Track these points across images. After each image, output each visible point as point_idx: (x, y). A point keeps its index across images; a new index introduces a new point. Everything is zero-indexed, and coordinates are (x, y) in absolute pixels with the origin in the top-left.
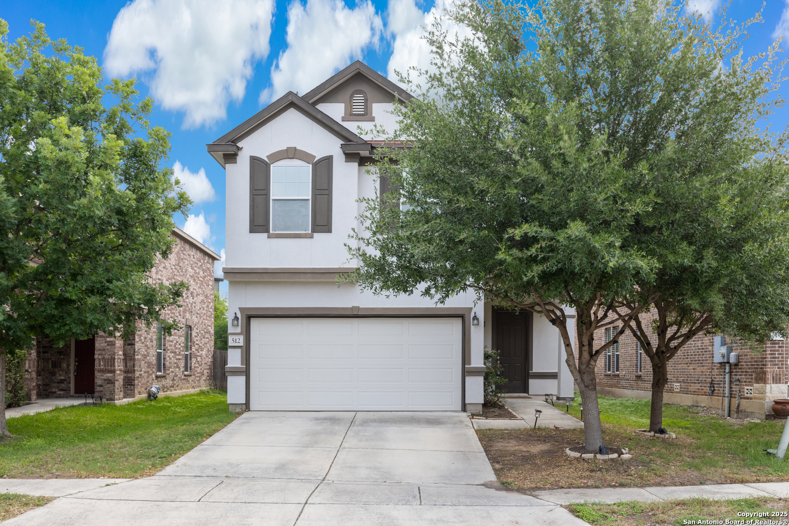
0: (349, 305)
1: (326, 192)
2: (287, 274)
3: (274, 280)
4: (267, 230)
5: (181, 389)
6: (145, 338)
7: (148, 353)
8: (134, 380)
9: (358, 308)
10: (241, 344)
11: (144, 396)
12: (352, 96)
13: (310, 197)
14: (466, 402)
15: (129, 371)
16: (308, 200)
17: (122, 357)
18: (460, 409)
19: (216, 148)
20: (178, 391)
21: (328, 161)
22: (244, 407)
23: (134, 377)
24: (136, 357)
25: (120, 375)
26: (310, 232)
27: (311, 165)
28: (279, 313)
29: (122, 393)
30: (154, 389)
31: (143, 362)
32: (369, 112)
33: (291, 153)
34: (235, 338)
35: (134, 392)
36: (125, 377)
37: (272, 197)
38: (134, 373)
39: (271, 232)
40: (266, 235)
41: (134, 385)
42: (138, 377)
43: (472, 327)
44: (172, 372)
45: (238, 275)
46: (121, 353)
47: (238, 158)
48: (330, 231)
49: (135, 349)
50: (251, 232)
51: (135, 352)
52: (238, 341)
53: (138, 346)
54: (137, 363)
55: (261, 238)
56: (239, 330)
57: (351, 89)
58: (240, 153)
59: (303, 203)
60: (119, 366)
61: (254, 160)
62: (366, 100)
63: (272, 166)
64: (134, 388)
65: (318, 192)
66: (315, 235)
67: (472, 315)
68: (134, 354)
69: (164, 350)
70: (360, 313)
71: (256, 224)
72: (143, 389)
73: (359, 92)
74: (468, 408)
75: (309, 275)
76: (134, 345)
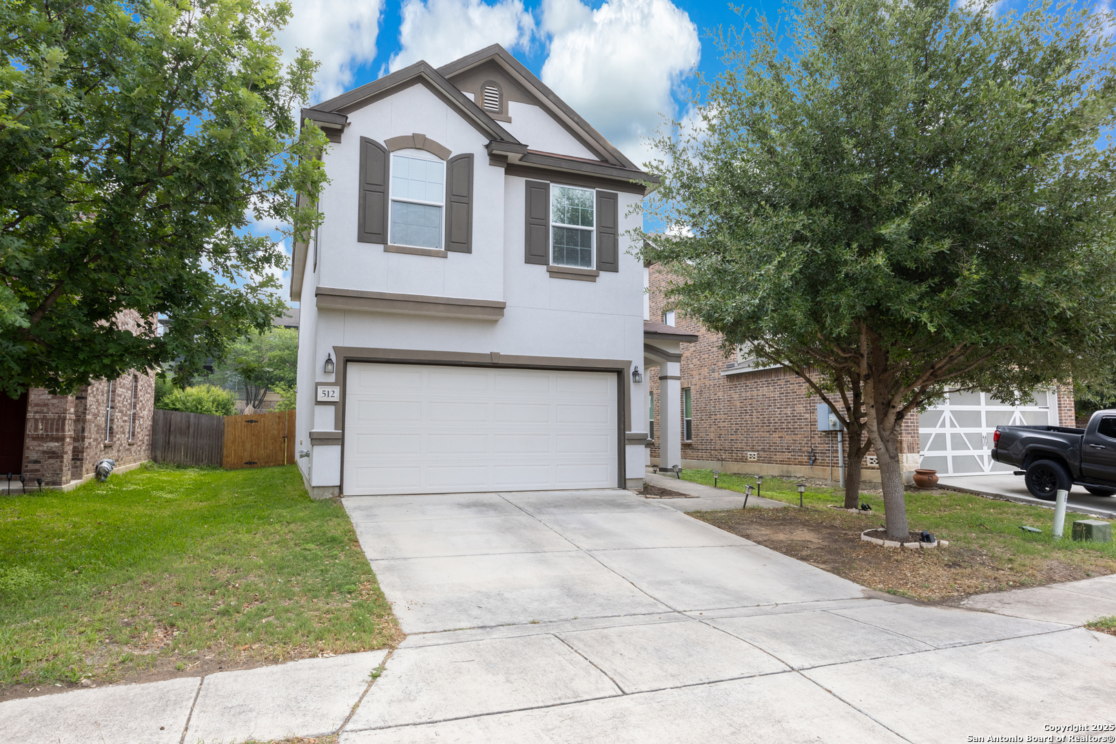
0: (486, 350)
1: (465, 200)
2: (411, 304)
3: (394, 311)
4: (383, 241)
5: (124, 464)
6: (97, 389)
7: (99, 412)
8: (83, 452)
9: (497, 355)
10: (336, 398)
11: (92, 474)
12: (483, 87)
13: (443, 204)
14: (627, 477)
15: (79, 437)
16: (440, 207)
17: (73, 417)
18: (616, 485)
19: (316, 115)
20: (122, 467)
21: (468, 159)
22: (337, 490)
23: (83, 448)
24: (88, 417)
25: (69, 444)
26: (443, 249)
27: (445, 163)
28: (392, 357)
29: (69, 473)
30: (105, 465)
31: (93, 425)
32: (504, 110)
33: (418, 142)
34: (327, 390)
35: (81, 470)
36: (74, 447)
37: (391, 197)
38: (83, 441)
39: (389, 244)
40: (382, 246)
41: (82, 459)
42: (87, 447)
43: (632, 384)
44: (119, 439)
45: (340, 300)
46: (72, 410)
47: (343, 136)
48: (469, 251)
49: (86, 406)
50: (360, 240)
51: (85, 409)
52: (331, 394)
53: (90, 399)
54: (87, 426)
55: (374, 251)
56: (332, 378)
57: (483, 78)
58: (346, 130)
59: (433, 210)
60: (69, 430)
61: (367, 144)
62: (501, 96)
63: (391, 154)
64: (82, 463)
65: (454, 198)
66: (450, 253)
67: (632, 370)
68: (85, 413)
69: (112, 408)
70: (501, 362)
71: (367, 230)
72: (91, 465)
73: (493, 84)
74: (629, 484)
75: (441, 307)
76: (86, 398)
